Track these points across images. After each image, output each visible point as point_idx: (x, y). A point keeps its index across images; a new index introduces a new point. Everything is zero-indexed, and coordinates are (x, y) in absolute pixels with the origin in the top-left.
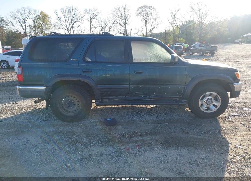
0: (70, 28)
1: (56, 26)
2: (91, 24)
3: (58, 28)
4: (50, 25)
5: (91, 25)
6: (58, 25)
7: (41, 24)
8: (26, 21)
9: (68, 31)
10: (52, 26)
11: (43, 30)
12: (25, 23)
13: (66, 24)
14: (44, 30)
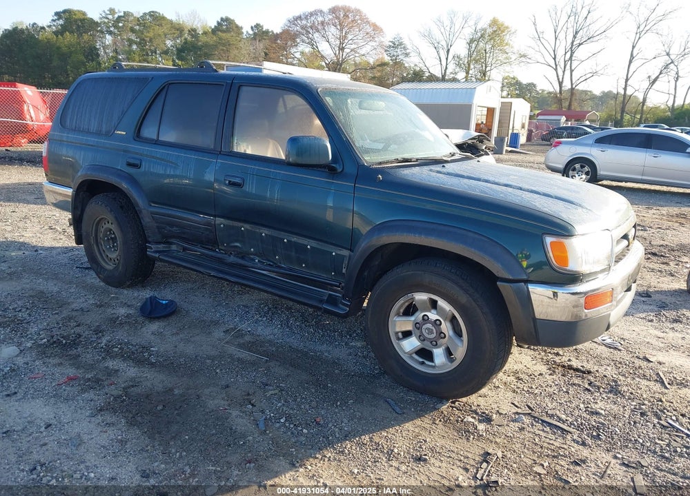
0: (565, 62)
1: (524, 56)
2: (633, 47)
3: (528, 60)
4: (507, 53)
5: (632, 51)
6: (530, 53)
7: (485, 50)
8: (451, 46)
9: (556, 70)
10: (514, 57)
11: (486, 67)
12: (448, 51)
13: (554, 51)
14: (488, 69)
